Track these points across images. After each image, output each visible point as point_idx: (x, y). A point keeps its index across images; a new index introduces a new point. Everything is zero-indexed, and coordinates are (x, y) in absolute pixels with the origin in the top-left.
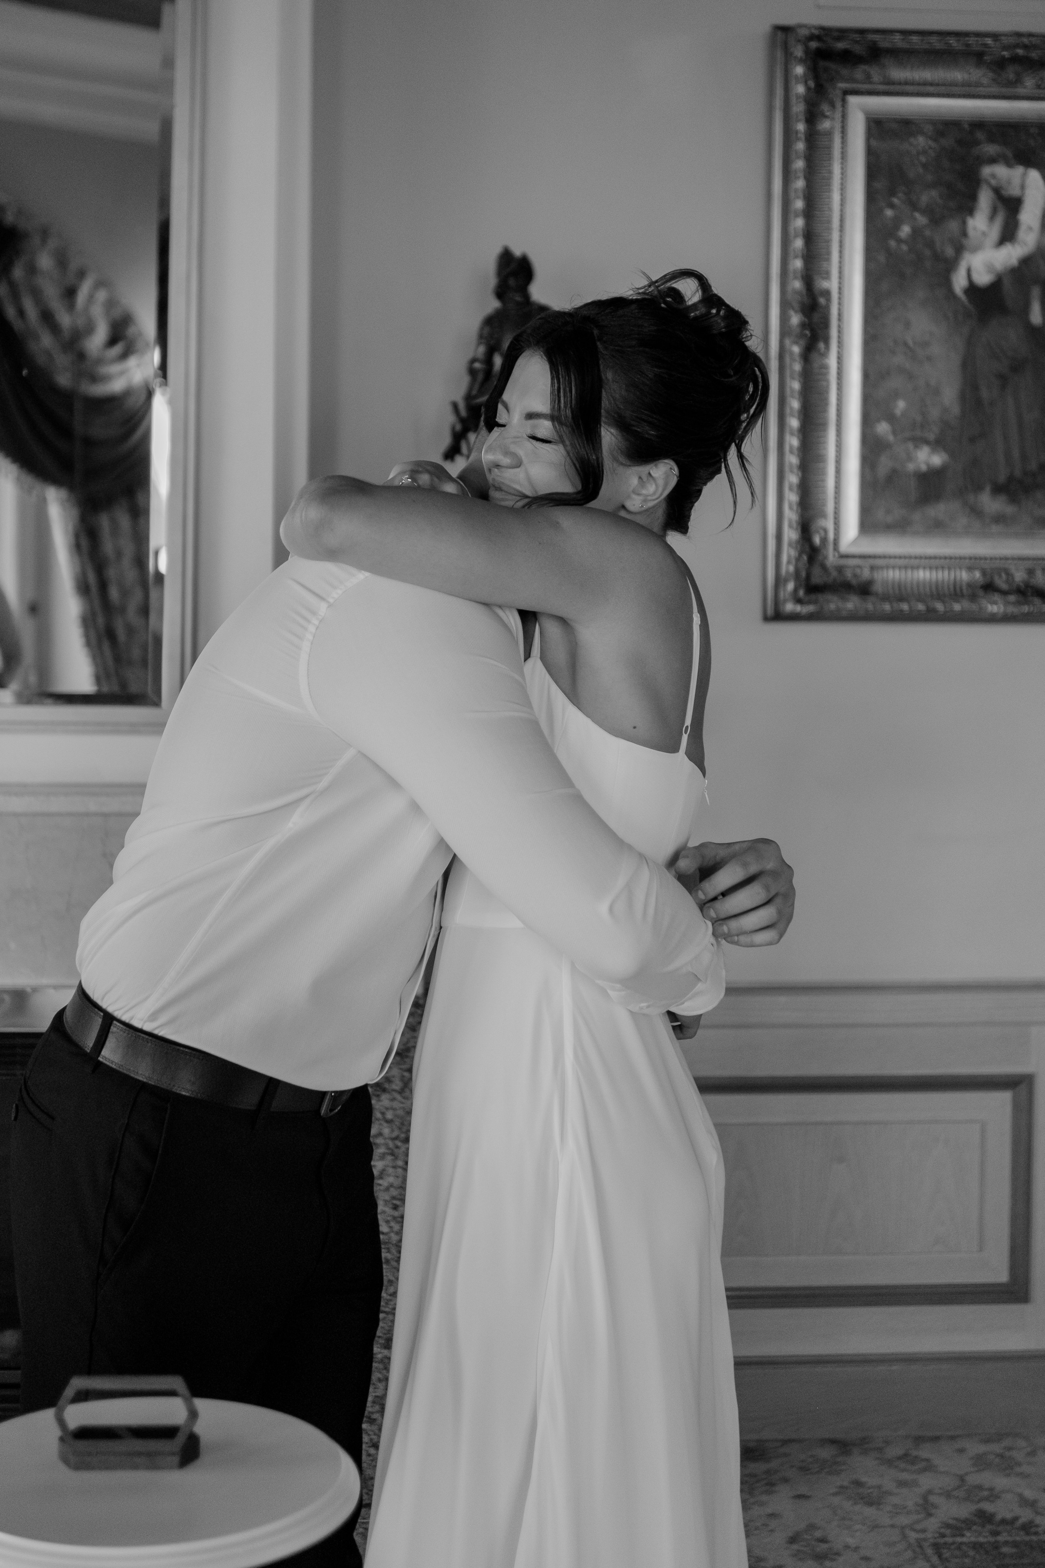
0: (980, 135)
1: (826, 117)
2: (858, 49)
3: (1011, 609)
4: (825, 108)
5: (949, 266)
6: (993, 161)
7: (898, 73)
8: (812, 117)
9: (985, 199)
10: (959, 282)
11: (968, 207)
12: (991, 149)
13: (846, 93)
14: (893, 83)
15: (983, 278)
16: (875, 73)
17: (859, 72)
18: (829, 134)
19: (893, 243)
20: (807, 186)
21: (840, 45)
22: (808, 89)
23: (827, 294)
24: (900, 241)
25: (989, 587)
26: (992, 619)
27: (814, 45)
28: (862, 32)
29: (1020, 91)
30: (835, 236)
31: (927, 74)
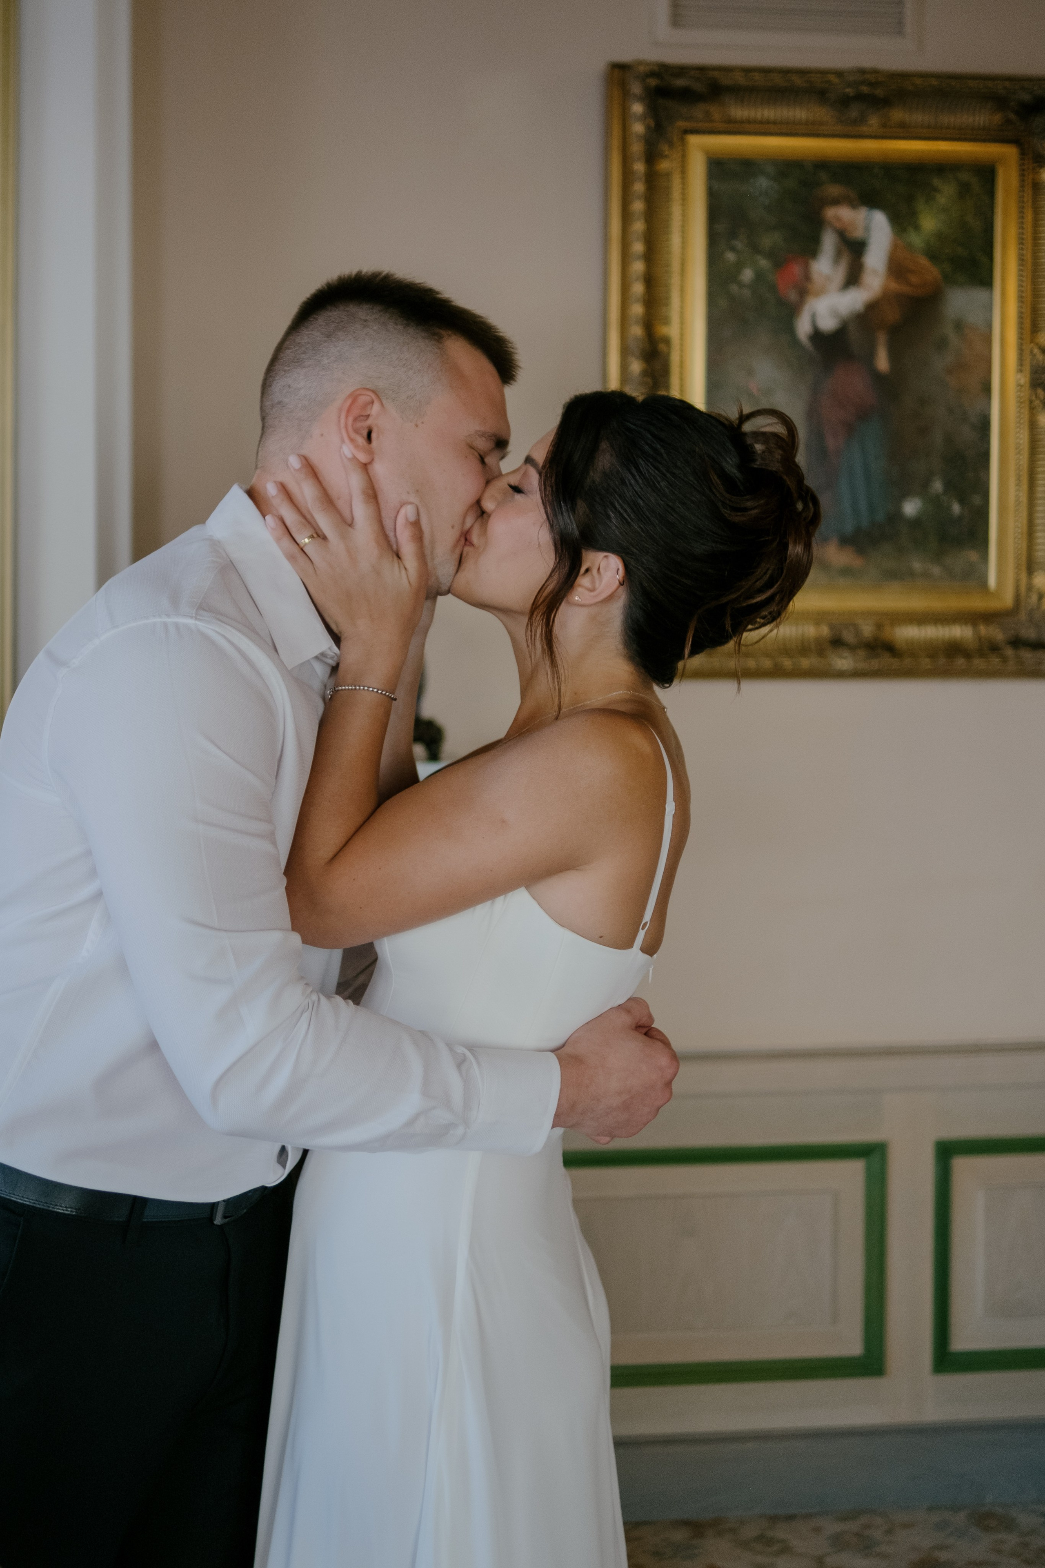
0: (823, 176)
1: (666, 157)
2: (698, 87)
3: (861, 665)
4: (665, 148)
5: (791, 311)
6: (836, 202)
7: (739, 112)
8: (651, 157)
9: (829, 242)
10: (803, 328)
11: (811, 249)
12: (834, 190)
13: (687, 132)
14: (736, 122)
15: (828, 324)
16: (716, 111)
17: (699, 111)
18: (668, 175)
19: (734, 288)
20: (648, 228)
21: (680, 82)
22: (648, 128)
23: (667, 341)
24: (741, 285)
25: (837, 642)
26: (841, 675)
27: (653, 82)
28: (702, 69)
29: (865, 129)
30: (675, 281)
31: (769, 113)
